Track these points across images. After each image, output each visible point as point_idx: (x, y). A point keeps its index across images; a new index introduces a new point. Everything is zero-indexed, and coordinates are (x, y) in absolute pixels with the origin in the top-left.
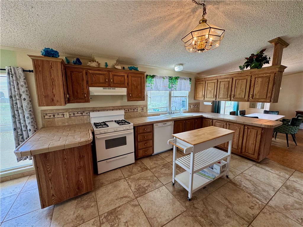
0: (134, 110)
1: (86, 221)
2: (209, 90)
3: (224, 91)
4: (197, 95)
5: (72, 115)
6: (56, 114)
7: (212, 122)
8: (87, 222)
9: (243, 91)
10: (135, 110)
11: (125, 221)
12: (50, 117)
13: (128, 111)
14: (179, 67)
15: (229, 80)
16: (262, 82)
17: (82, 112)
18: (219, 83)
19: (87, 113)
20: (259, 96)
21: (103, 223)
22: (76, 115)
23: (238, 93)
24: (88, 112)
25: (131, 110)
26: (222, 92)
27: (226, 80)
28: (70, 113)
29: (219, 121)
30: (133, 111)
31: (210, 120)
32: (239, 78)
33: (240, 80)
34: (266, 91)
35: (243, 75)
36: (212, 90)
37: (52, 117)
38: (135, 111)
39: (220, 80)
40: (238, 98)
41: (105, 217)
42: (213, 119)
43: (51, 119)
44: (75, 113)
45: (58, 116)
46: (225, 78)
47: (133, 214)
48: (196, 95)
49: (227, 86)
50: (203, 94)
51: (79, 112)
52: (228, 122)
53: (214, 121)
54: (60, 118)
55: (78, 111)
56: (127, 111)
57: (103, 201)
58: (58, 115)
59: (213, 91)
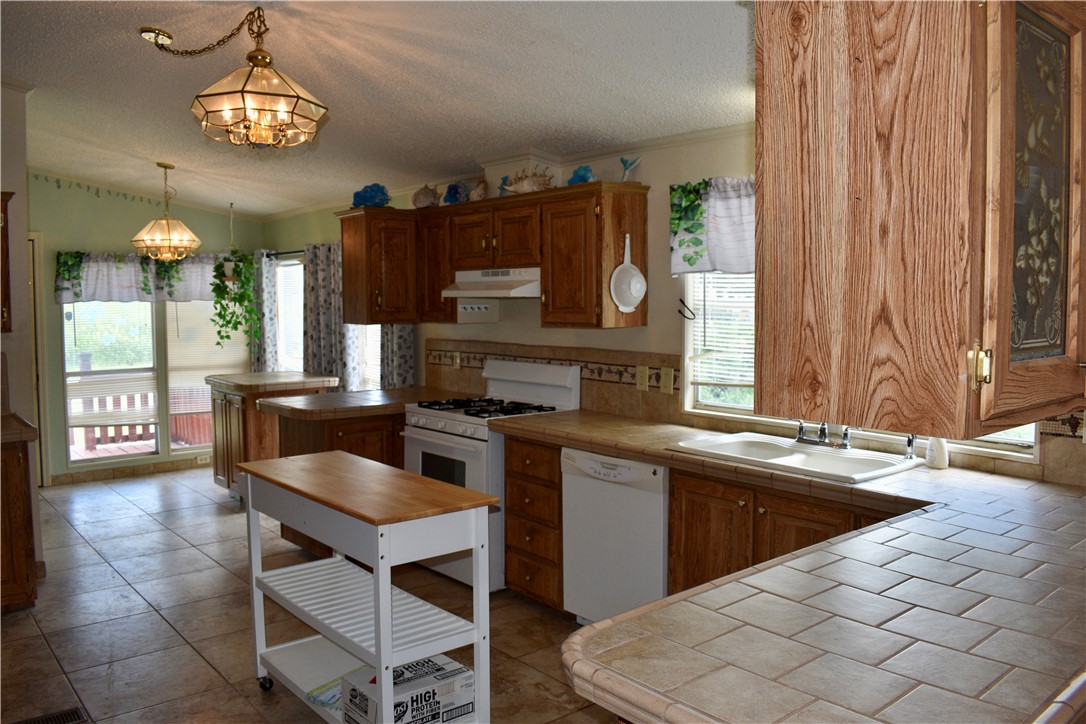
0: (620, 374)
10: (626, 378)
13: (600, 374)
25: (609, 371)
30: (616, 378)
38: (623, 380)
56: (596, 376)
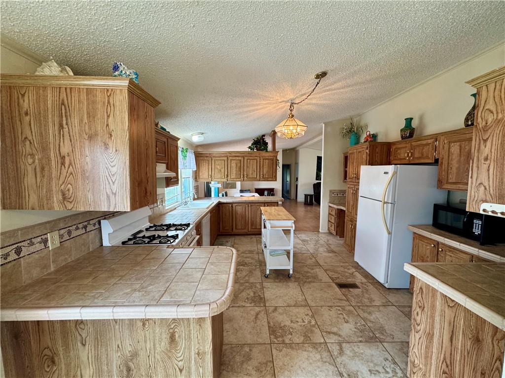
1: (271, 359)
2: (218, 168)
3: (236, 170)
4: (200, 174)
5: (66, 237)
6: (25, 244)
7: (232, 206)
8: (274, 357)
9: (254, 171)
11: (290, 322)
12: (5, 259)
14: (199, 137)
15: (240, 158)
16: (268, 163)
17: (86, 223)
18: (229, 161)
19: (94, 225)
20: (268, 175)
21: (284, 341)
22: (74, 234)
23: (250, 173)
24: (97, 220)
26: (234, 171)
27: (237, 158)
28: (62, 232)
29: (240, 204)
31: (229, 205)
32: (250, 158)
33: (250, 159)
34: (271, 172)
35: (252, 155)
36: (222, 168)
37: (13, 256)
39: (230, 158)
40: (251, 178)
41: (276, 338)
42: (232, 203)
43: (10, 265)
44: (71, 228)
45: (32, 249)
46: (236, 156)
47: (285, 315)
48: (198, 174)
49: (239, 165)
50: (210, 173)
51: (80, 226)
52: (249, 203)
53: (234, 205)
54: (36, 256)
55: (78, 222)
57: (249, 336)
58: (32, 244)
59: (223, 170)
